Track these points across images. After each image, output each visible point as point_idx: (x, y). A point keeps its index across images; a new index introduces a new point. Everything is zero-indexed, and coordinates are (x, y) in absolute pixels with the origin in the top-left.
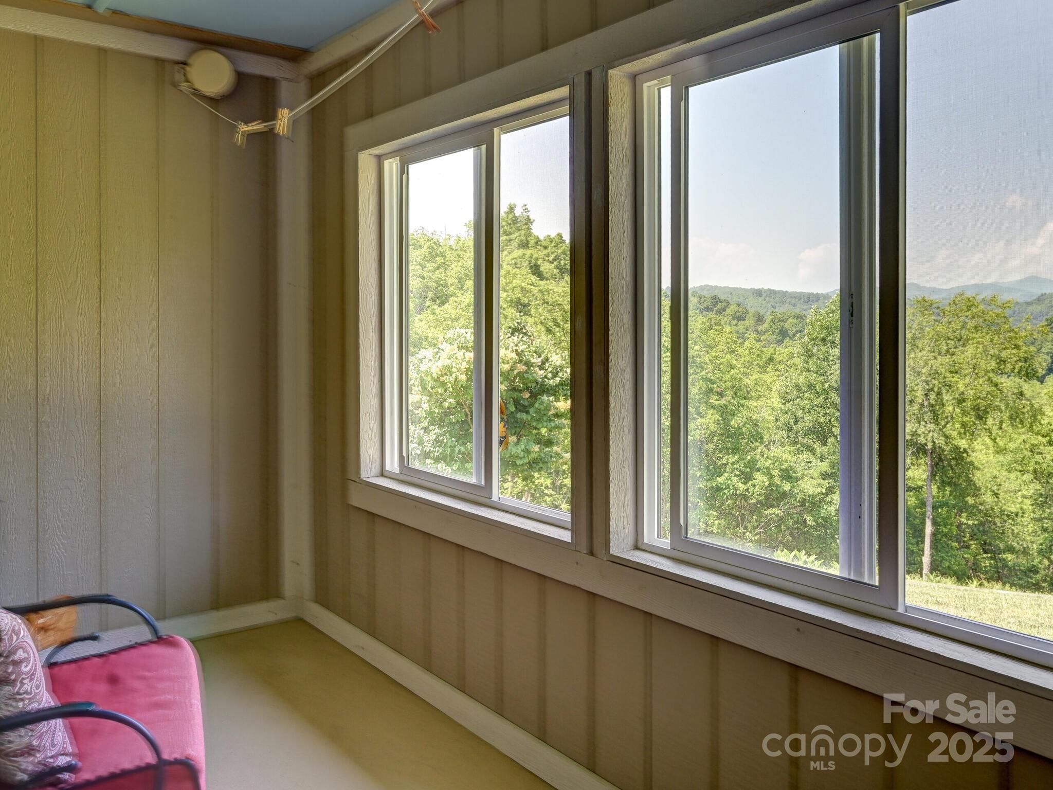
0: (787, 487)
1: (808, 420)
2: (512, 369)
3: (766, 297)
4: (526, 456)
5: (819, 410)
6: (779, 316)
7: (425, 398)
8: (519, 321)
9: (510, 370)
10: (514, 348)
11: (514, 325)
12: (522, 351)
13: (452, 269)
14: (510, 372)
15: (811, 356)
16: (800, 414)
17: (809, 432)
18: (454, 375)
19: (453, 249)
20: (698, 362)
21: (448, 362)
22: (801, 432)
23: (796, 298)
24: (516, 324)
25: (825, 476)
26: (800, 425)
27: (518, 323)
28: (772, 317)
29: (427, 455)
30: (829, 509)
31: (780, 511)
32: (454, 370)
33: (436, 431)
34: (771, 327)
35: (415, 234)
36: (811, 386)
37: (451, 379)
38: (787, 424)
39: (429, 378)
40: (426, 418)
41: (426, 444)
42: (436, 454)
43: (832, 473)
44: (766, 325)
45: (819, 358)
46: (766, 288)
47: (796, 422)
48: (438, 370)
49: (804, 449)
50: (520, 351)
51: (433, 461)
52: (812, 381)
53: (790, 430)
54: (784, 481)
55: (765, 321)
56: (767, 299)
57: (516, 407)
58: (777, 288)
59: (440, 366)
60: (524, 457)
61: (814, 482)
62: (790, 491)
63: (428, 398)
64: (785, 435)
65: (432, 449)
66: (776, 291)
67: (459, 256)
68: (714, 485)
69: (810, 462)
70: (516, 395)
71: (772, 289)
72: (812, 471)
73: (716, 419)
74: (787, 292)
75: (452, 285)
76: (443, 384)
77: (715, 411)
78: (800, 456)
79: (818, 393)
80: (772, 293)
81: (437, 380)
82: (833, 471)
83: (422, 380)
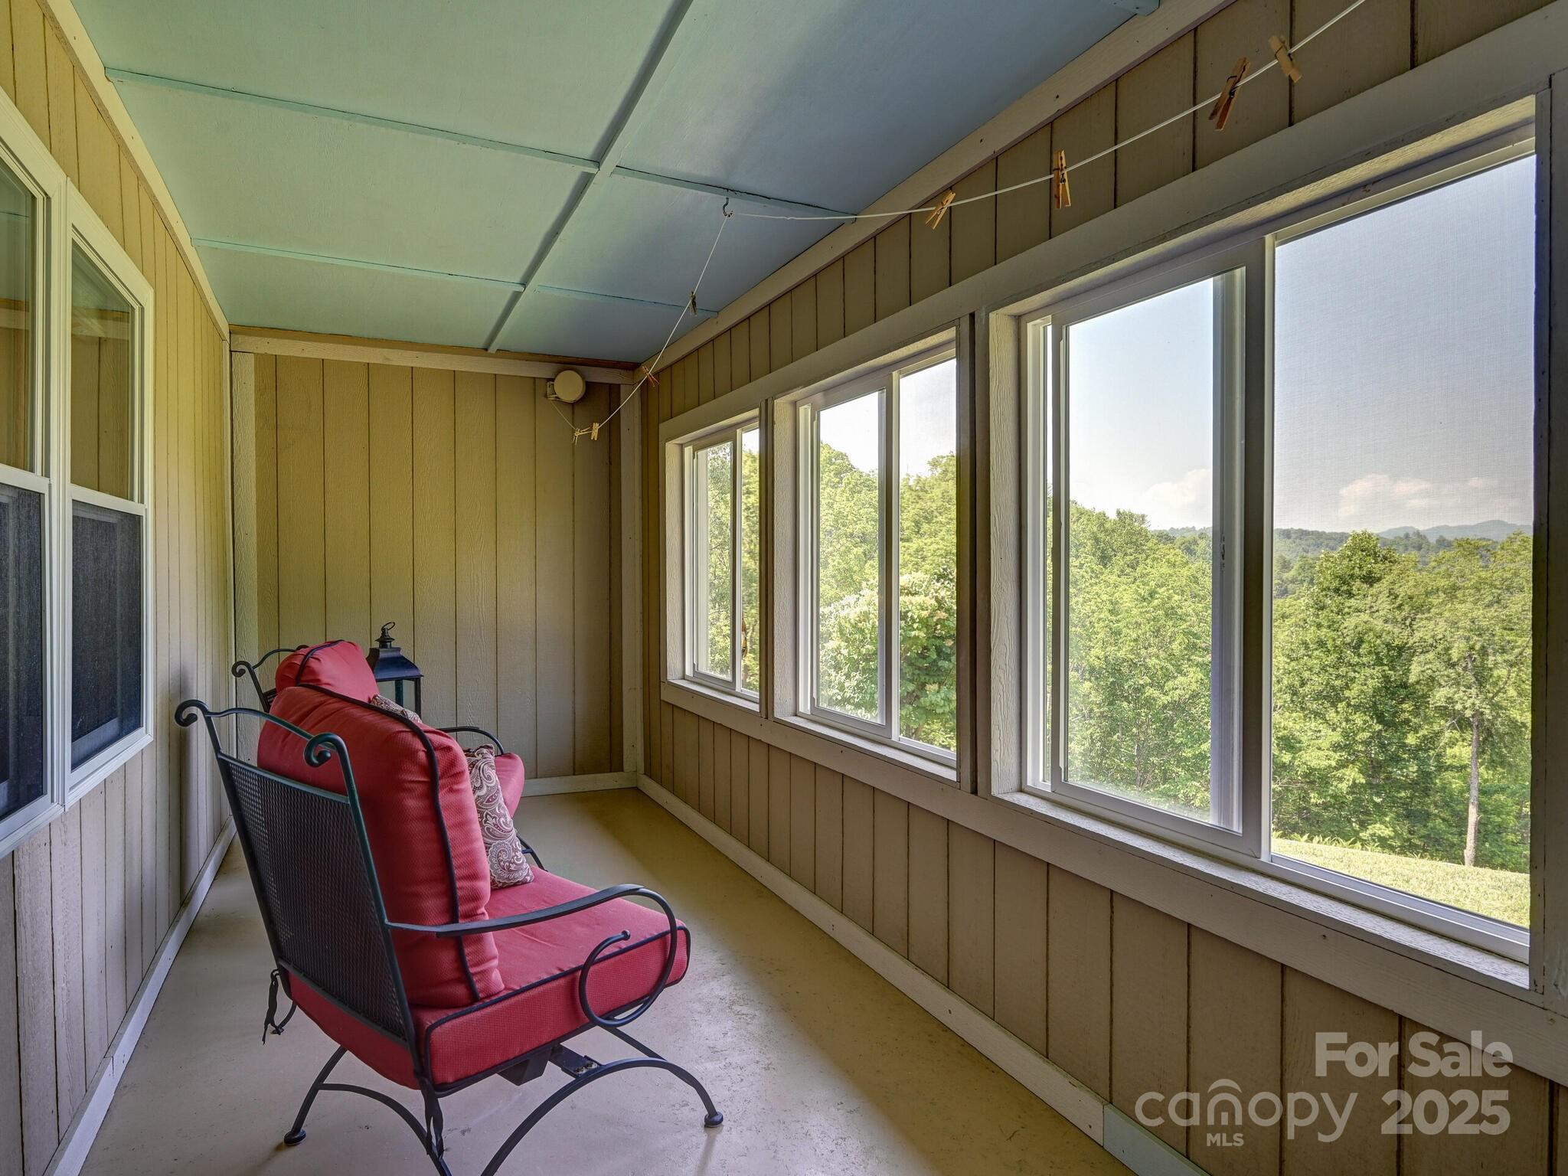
0: (1286, 758)
1: (1317, 683)
2: (931, 616)
3: (1296, 539)
4: (946, 704)
5: (1331, 670)
6: (1311, 561)
7: (843, 644)
8: (945, 567)
9: (929, 617)
10: (934, 594)
11: (939, 571)
12: (943, 598)
13: (909, 512)
14: (929, 619)
15: (1322, 608)
16: (1306, 675)
17: (1319, 696)
18: (871, 622)
19: (913, 490)
20: (1180, 613)
21: (865, 608)
22: (1309, 696)
23: (1335, 539)
24: (942, 570)
25: (1336, 747)
26: (1307, 689)
27: (944, 569)
28: (1301, 563)
29: (846, 701)
30: (1340, 786)
31: (1276, 786)
32: (871, 616)
33: (857, 677)
34: (1300, 574)
35: (871, 474)
36: (1321, 644)
37: (868, 625)
38: (1291, 687)
39: (848, 625)
40: (846, 664)
41: (846, 690)
42: (856, 700)
43: (1346, 745)
44: (1292, 573)
45: (1332, 611)
46: (1296, 528)
47: (1303, 684)
48: (856, 615)
49: (1313, 716)
50: (940, 597)
51: (853, 707)
52: (1323, 637)
53: (1295, 693)
54: (1284, 752)
55: (1292, 568)
56: (1298, 541)
57: (938, 655)
58: (1311, 529)
59: (858, 613)
60: (944, 705)
61: (1321, 753)
62: (1290, 762)
63: (846, 644)
64: (1288, 699)
65: (852, 695)
66: (1309, 532)
67: (919, 497)
68: (1197, 752)
69: (1320, 731)
70: (938, 642)
71: (1304, 529)
72: (1320, 741)
73: (1199, 677)
74: (1324, 533)
75: (908, 528)
76: (862, 631)
77: (1198, 669)
78: (1308, 724)
79: (1329, 651)
80: (1303, 534)
81: (855, 626)
82: (1348, 743)
83: (840, 625)
